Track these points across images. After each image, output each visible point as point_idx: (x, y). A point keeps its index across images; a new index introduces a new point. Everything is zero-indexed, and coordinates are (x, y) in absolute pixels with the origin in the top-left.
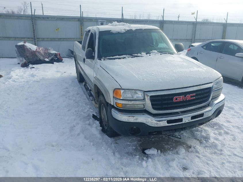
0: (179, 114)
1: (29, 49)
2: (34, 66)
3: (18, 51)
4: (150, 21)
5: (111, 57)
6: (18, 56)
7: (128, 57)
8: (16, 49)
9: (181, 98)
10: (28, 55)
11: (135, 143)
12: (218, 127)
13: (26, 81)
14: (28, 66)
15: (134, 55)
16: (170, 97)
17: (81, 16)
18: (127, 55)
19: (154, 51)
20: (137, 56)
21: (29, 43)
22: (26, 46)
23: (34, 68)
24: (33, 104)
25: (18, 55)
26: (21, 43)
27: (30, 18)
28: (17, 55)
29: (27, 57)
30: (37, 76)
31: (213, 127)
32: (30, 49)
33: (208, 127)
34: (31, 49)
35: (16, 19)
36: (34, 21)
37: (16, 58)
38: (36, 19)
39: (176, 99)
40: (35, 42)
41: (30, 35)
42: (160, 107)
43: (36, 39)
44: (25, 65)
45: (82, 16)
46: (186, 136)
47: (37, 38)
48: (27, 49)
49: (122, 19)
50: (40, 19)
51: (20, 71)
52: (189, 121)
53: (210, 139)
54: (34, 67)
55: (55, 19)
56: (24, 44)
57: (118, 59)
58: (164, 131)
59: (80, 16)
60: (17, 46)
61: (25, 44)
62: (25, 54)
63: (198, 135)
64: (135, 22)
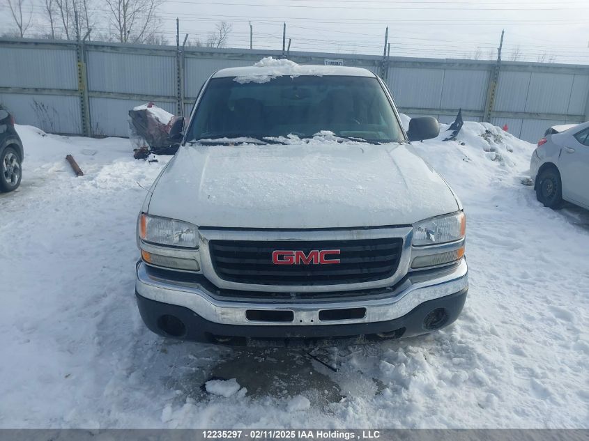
0: (290, 298)
1: (156, 121)
2: (157, 157)
3: (133, 123)
4: (460, 64)
5: (210, 140)
6: (134, 135)
7: (249, 143)
8: (130, 118)
9: (294, 257)
10: (152, 132)
11: (208, 359)
12: (463, 360)
13: (115, 187)
14: (147, 156)
15: (266, 138)
16: (264, 250)
17: (284, 49)
18: (248, 137)
19: (323, 132)
20: (271, 142)
21: (158, 107)
22: (150, 113)
23: (156, 161)
24: (81, 236)
25: (133, 132)
26: (143, 107)
27: (174, 53)
28: (131, 131)
29: (152, 136)
30: (147, 180)
31: (450, 358)
32: (158, 119)
33: (441, 355)
34: (158, 121)
35: (146, 55)
36: (181, 60)
37: (128, 138)
38: (187, 55)
39: (281, 257)
40: (179, 105)
41: (171, 90)
42: (236, 272)
43: (182, 98)
44: (141, 155)
45: (286, 49)
46: (354, 367)
47: (185, 98)
48: (152, 119)
49: (384, 57)
50: (194, 56)
51: (125, 165)
52: (312, 324)
53: (407, 388)
54: (158, 160)
55: (227, 56)
56: (146, 110)
57: (222, 147)
58: (253, 338)
59: (282, 49)
60: (131, 112)
61: (149, 109)
62: (147, 132)
63: (388, 370)
64: (418, 65)
